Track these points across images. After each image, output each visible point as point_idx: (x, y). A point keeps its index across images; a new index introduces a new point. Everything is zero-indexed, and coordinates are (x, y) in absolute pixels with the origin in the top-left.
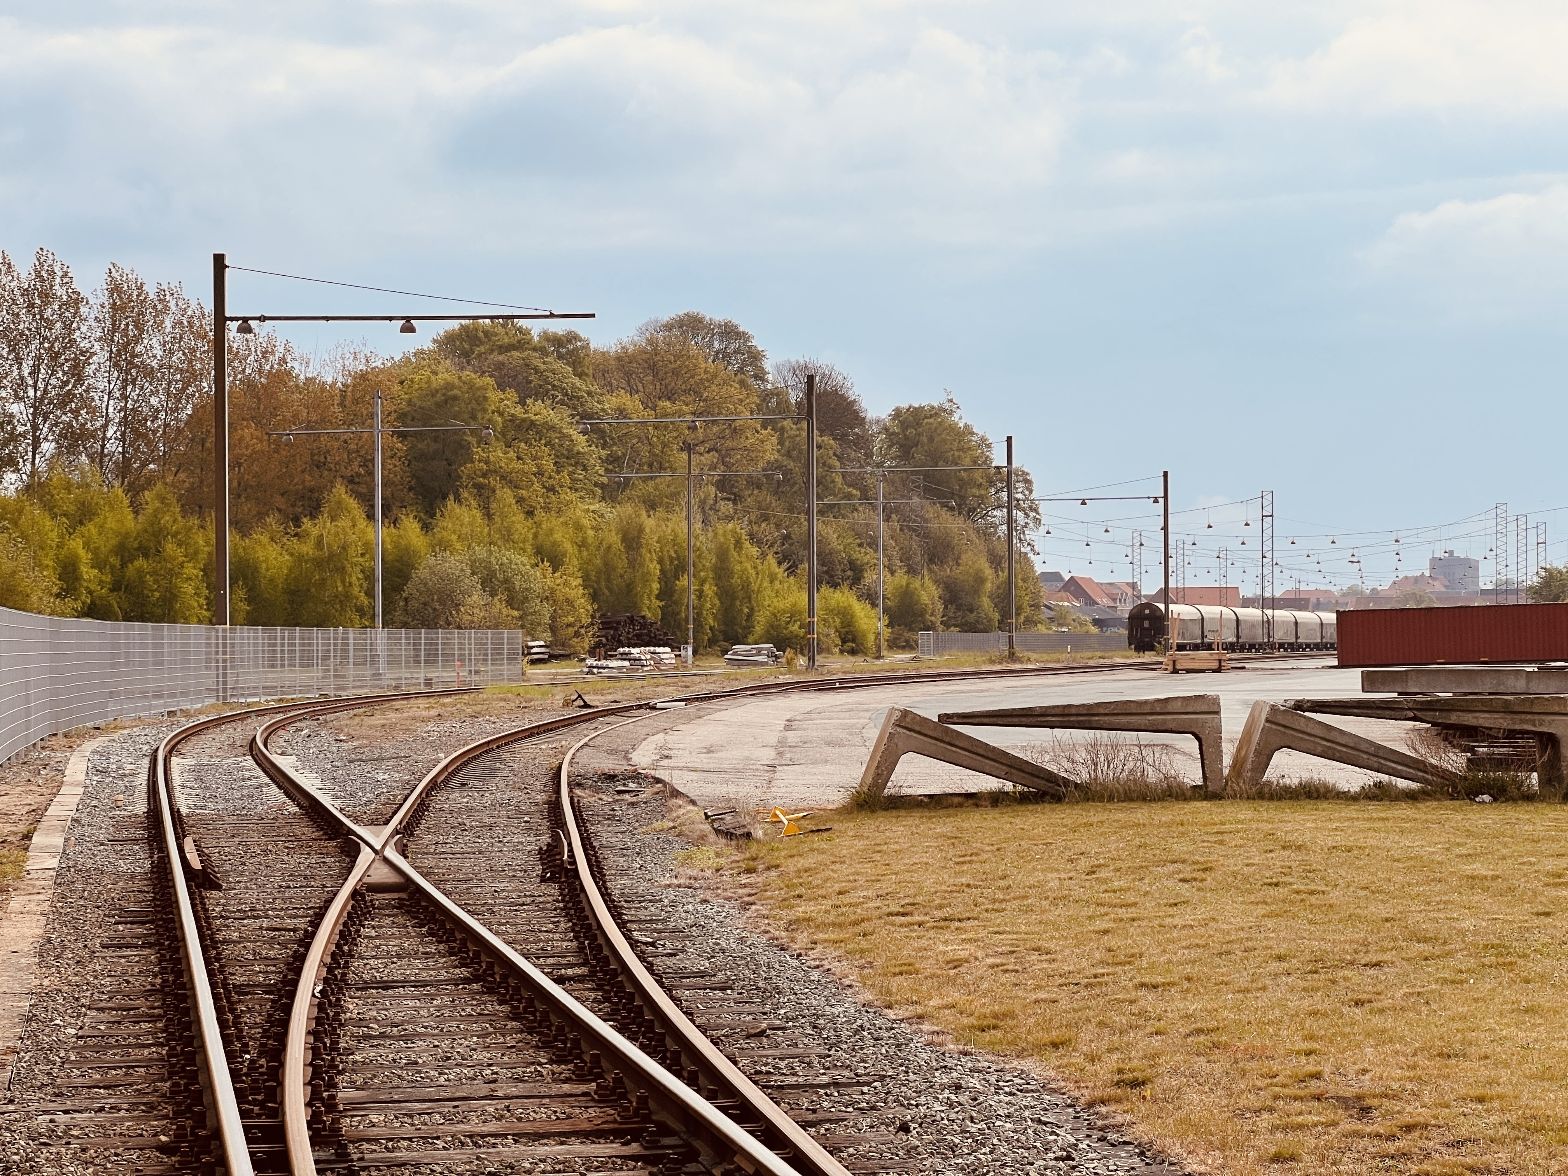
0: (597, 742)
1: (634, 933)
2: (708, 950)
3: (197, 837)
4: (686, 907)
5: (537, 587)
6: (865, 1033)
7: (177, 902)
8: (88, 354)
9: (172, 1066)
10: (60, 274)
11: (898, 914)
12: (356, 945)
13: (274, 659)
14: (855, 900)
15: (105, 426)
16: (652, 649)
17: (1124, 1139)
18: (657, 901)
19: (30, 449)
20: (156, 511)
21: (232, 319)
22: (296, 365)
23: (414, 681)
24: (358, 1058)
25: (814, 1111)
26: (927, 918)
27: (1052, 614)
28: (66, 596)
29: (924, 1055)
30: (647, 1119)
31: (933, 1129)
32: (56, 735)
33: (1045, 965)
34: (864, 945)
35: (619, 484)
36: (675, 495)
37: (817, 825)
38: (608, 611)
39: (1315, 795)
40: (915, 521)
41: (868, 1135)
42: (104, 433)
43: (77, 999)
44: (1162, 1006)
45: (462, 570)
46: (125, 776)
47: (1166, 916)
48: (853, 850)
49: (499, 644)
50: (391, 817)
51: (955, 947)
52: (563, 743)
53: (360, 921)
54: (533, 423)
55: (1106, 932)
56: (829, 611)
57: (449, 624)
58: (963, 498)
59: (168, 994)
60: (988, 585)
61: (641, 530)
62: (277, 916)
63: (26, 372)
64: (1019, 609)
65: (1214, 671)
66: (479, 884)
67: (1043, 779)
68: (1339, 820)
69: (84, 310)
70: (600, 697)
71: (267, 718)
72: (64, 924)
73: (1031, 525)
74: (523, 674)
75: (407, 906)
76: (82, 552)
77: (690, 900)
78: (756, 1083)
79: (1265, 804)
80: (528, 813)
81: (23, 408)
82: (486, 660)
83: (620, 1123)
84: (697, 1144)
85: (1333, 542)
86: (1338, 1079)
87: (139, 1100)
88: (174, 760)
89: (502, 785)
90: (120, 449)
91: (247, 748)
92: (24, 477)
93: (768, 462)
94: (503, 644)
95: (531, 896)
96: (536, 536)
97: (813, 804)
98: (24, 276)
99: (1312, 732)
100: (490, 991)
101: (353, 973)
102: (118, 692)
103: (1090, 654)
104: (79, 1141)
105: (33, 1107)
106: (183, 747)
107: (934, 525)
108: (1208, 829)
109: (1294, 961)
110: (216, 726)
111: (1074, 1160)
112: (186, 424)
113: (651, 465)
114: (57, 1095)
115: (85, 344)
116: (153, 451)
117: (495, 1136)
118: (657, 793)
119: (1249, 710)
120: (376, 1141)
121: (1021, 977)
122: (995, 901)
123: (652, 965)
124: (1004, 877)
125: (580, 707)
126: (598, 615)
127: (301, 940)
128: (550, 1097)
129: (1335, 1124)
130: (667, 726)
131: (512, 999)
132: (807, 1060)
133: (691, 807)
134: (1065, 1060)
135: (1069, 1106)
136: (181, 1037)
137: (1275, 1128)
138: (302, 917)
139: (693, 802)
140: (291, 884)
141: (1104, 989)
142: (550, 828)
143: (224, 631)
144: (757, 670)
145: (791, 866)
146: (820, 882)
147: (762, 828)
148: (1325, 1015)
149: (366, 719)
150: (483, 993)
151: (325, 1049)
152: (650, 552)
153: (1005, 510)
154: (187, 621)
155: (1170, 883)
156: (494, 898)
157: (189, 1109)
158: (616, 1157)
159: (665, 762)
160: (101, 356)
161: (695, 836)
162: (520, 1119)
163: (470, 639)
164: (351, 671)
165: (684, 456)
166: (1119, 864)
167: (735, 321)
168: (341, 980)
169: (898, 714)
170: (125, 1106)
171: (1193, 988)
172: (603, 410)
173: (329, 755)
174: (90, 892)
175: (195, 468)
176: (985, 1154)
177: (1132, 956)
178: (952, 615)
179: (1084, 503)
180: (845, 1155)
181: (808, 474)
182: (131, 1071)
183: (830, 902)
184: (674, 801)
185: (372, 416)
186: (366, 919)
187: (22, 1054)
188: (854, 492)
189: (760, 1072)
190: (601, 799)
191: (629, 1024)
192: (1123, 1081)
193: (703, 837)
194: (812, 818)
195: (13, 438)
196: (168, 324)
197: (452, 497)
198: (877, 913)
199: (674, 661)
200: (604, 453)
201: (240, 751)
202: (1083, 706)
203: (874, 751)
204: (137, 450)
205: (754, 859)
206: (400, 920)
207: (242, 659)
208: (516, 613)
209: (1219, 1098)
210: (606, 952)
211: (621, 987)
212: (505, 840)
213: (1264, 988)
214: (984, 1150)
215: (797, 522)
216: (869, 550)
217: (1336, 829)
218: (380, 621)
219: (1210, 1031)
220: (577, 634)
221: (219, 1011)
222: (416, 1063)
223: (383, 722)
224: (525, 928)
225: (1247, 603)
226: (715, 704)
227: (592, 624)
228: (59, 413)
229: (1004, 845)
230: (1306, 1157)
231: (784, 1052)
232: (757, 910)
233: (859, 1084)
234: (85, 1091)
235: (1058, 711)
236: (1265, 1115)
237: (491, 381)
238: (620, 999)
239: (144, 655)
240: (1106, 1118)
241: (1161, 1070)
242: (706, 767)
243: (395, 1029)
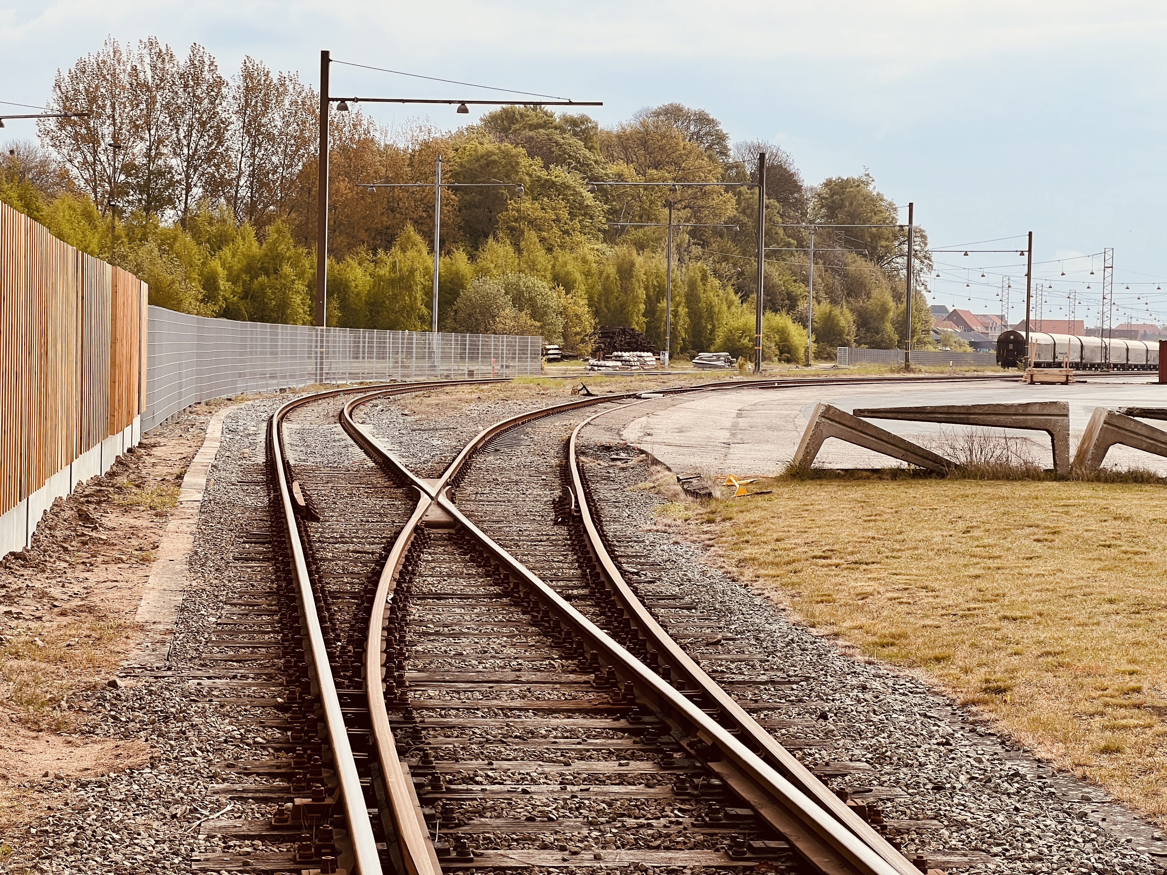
0: (597, 421)
1: (624, 565)
2: (679, 579)
3: (302, 482)
4: (662, 547)
5: (553, 304)
6: (795, 645)
7: (288, 529)
8: (226, 123)
9: (286, 648)
10: (208, 63)
11: (820, 557)
12: (417, 566)
13: (358, 353)
14: (789, 546)
15: (239, 177)
16: (639, 353)
17: (989, 731)
18: (640, 542)
19: (184, 192)
20: (275, 242)
21: (333, 100)
22: (377, 135)
23: (460, 372)
24: (420, 648)
25: (756, 701)
26: (842, 561)
27: (939, 337)
28: (208, 302)
29: (838, 663)
30: (632, 702)
31: (845, 718)
32: (200, 403)
33: (931, 600)
34: (795, 579)
35: (617, 230)
36: (658, 240)
37: (760, 488)
38: (606, 324)
39: (1140, 480)
40: (837, 265)
41: (796, 720)
42: (238, 183)
43: (217, 597)
44: (1020, 633)
45: (498, 291)
46: (250, 435)
47: (1023, 567)
48: (788, 509)
49: (524, 346)
50: (443, 473)
51: (863, 583)
52: (572, 421)
53: (420, 549)
54: (553, 182)
55: (977, 577)
56: (771, 328)
57: (486, 331)
58: (875, 248)
59: (281, 596)
60: (891, 314)
61: (633, 265)
62: (360, 543)
63: (182, 135)
64: (914, 332)
65: (1062, 384)
66: (508, 524)
67: (931, 460)
68: (1158, 499)
69: (224, 90)
70: (599, 388)
71: (352, 396)
72: (207, 541)
73: (925, 269)
74: (542, 369)
75: (455, 539)
76: (220, 269)
77: (665, 541)
78: (713, 679)
79: (1102, 485)
80: (545, 473)
81: (179, 162)
82: (515, 358)
83: (612, 705)
84: (669, 722)
85: (1159, 288)
86: (1153, 693)
87: (262, 671)
88: (285, 425)
89: (525, 452)
90: (249, 194)
91: (337, 418)
92: (180, 213)
93: (729, 218)
94: (527, 346)
95: (546, 535)
96: (553, 267)
97: (758, 473)
98: (182, 63)
99: (1140, 432)
100: (516, 604)
101: (416, 586)
102: (245, 373)
103: (967, 368)
104: (219, 699)
105: (185, 673)
106: (292, 416)
107: (852, 268)
108: (1057, 503)
109: (1122, 604)
110: (315, 401)
111: (951, 745)
112: (297, 177)
113: (641, 217)
114: (202, 665)
115: (224, 115)
116: (272, 196)
117: (520, 710)
118: (642, 461)
119: (1091, 415)
120: (433, 709)
121: (913, 608)
122: (893, 550)
123: (637, 589)
124: (900, 533)
125: (584, 395)
126: (599, 327)
127: (377, 561)
128: (560, 683)
129: (1150, 726)
130: (649, 411)
131: (532, 611)
132: (751, 663)
133: (667, 473)
134: (946, 671)
135: (948, 705)
136: (292, 627)
137: (1104, 728)
138: (378, 544)
139: (669, 469)
140: (370, 519)
141: (976, 619)
142: (561, 485)
143: (322, 330)
144: (717, 371)
145: (741, 519)
146: (762, 531)
147: (720, 490)
148: (1145, 645)
149: (424, 399)
150: (511, 605)
151: (396, 641)
152: (639, 282)
153: (906, 258)
154: (295, 322)
155: (1027, 542)
156: (519, 536)
157: (298, 679)
158: (609, 729)
159: (648, 438)
160: (236, 124)
161: (670, 494)
162: (538, 699)
163: (503, 342)
164: (414, 363)
165: (667, 211)
166: (988, 526)
167: (707, 111)
168: (407, 592)
169: (823, 408)
170: (251, 675)
171: (1044, 621)
172: (606, 174)
173: (397, 425)
174: (225, 520)
175: (304, 209)
176: (884, 738)
177: (997, 595)
178: (862, 335)
179: (966, 254)
180: (779, 734)
181: (758, 227)
182: (256, 650)
183: (770, 547)
184: (653, 468)
185: (434, 173)
186: (425, 548)
187: (177, 635)
188: (792, 241)
189: (716, 671)
190: (599, 464)
191: (619, 632)
192: (989, 688)
193: (676, 495)
194: (757, 484)
195: (172, 184)
196: (287, 103)
197: (491, 236)
198: (804, 556)
199: (654, 363)
200: (606, 207)
201: (332, 420)
202: (963, 406)
203: (805, 435)
204: (261, 195)
205: (713, 513)
206: (449, 549)
207: (334, 352)
208: (538, 324)
209: (1063, 704)
210: (602, 578)
211: (613, 604)
212: (528, 493)
213: (1098, 624)
214: (883, 735)
215: (749, 262)
216: (801, 284)
217: (1156, 506)
218: (436, 327)
219: (1056, 654)
220: (583, 341)
221: (319, 610)
222: (462, 654)
223: (437, 402)
224: (542, 558)
225: (1089, 333)
226: (685, 396)
227: (594, 334)
228: (205, 166)
229: (900, 509)
230: (1128, 750)
231: (734, 657)
232: (715, 551)
233: (789, 682)
234: (223, 663)
235: (945, 410)
236: (1097, 718)
237: (524, 151)
238: (613, 613)
239: (264, 346)
240: (976, 715)
241: (1018, 681)
242: (678, 443)
243: (446, 629)
